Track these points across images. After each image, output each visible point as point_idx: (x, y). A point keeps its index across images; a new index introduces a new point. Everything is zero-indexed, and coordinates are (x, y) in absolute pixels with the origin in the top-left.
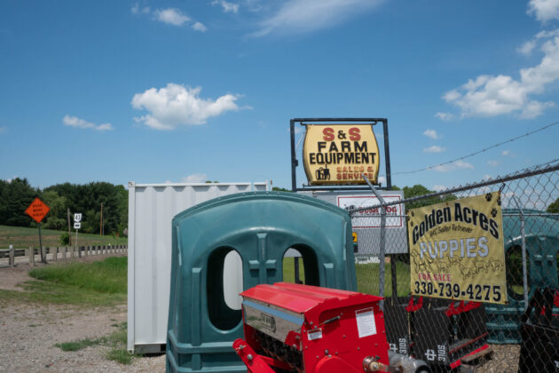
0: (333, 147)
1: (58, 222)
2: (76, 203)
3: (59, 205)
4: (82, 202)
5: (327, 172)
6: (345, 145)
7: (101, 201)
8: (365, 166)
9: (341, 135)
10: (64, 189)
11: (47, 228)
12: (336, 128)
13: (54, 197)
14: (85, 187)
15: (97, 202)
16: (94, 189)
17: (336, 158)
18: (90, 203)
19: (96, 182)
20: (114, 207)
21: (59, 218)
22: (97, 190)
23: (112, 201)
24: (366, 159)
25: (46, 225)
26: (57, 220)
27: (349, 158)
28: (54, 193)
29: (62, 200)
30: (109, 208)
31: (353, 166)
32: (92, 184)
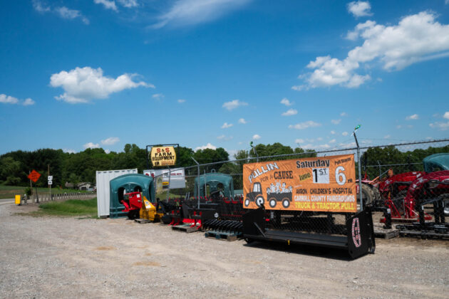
0: (160, 154)
1: (15, 181)
2: (28, 165)
3: (15, 167)
4: (33, 164)
5: (158, 163)
6: (164, 154)
7: (47, 163)
8: (171, 160)
9: (163, 151)
10: (18, 155)
11: (7, 185)
12: (161, 148)
13: (10, 162)
14: (34, 153)
15: (44, 164)
16: (42, 154)
17: (161, 158)
18: (39, 165)
19: (42, 149)
20: (57, 167)
21: (16, 177)
22: (44, 155)
23: (56, 162)
24: (171, 158)
25: (6, 182)
26: (15, 178)
27: (166, 158)
28: (10, 159)
29: (17, 163)
30: (53, 167)
31: (167, 160)
32: (39, 151)
